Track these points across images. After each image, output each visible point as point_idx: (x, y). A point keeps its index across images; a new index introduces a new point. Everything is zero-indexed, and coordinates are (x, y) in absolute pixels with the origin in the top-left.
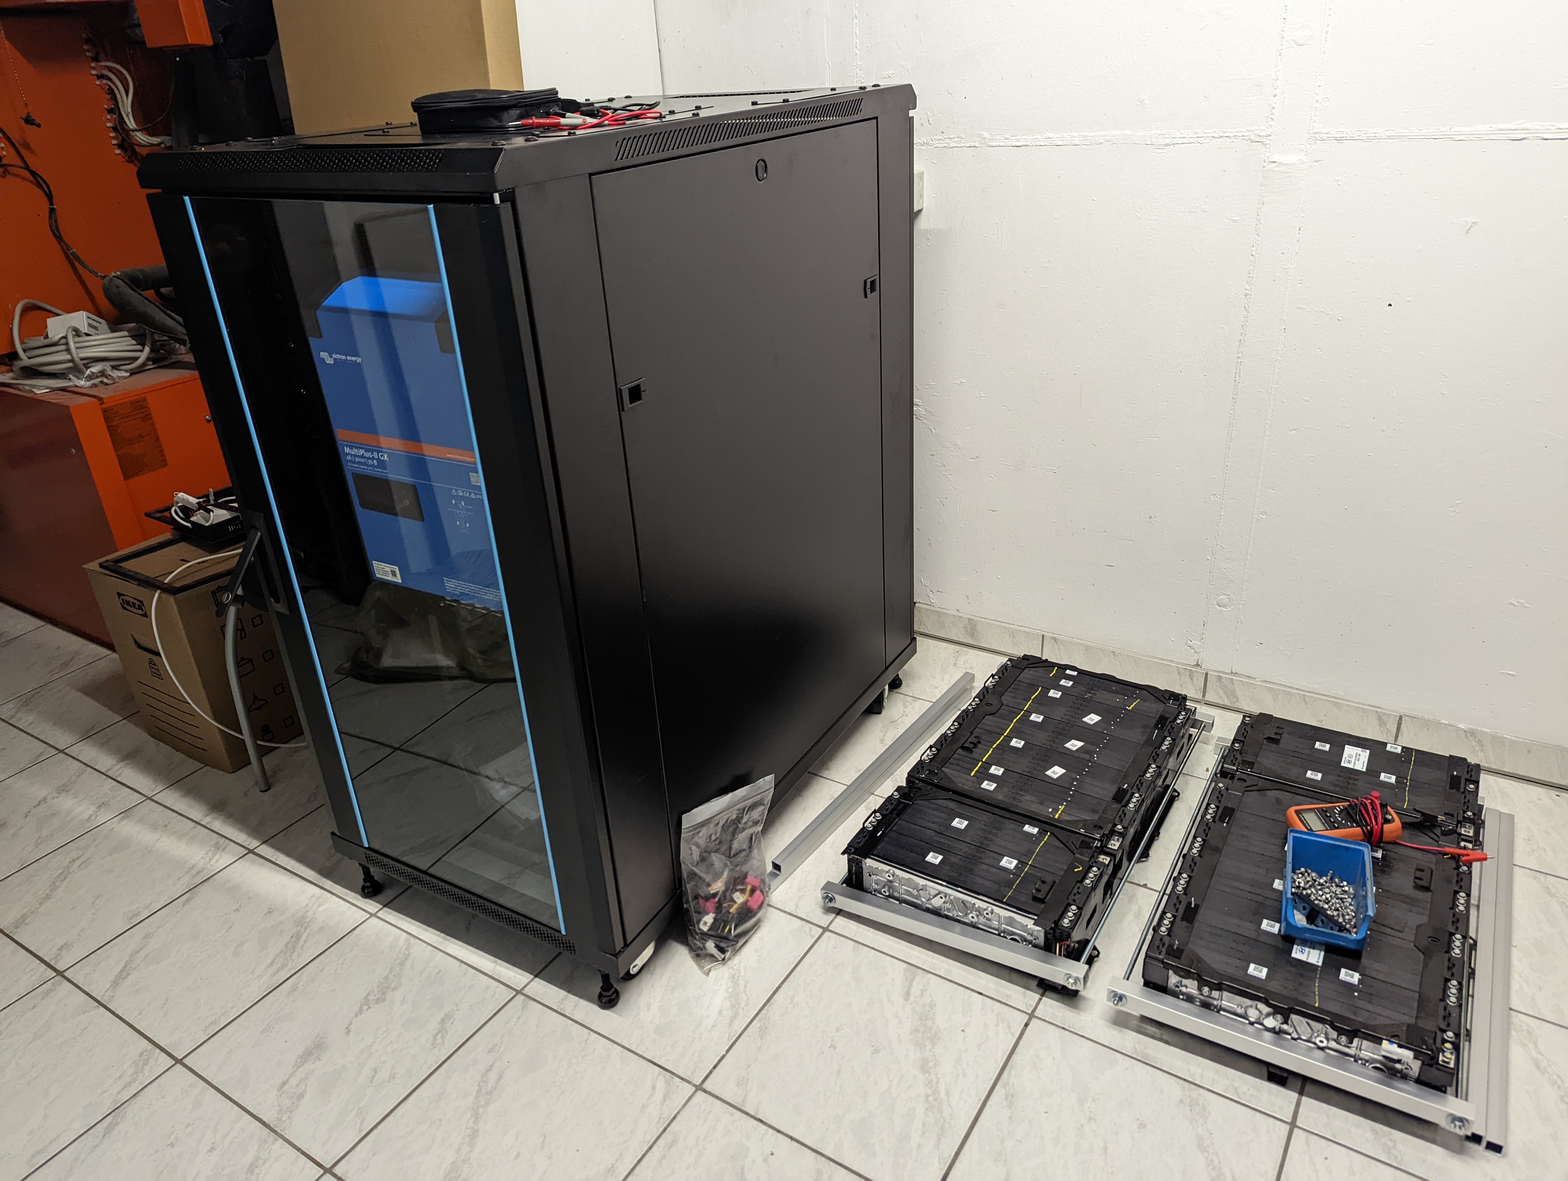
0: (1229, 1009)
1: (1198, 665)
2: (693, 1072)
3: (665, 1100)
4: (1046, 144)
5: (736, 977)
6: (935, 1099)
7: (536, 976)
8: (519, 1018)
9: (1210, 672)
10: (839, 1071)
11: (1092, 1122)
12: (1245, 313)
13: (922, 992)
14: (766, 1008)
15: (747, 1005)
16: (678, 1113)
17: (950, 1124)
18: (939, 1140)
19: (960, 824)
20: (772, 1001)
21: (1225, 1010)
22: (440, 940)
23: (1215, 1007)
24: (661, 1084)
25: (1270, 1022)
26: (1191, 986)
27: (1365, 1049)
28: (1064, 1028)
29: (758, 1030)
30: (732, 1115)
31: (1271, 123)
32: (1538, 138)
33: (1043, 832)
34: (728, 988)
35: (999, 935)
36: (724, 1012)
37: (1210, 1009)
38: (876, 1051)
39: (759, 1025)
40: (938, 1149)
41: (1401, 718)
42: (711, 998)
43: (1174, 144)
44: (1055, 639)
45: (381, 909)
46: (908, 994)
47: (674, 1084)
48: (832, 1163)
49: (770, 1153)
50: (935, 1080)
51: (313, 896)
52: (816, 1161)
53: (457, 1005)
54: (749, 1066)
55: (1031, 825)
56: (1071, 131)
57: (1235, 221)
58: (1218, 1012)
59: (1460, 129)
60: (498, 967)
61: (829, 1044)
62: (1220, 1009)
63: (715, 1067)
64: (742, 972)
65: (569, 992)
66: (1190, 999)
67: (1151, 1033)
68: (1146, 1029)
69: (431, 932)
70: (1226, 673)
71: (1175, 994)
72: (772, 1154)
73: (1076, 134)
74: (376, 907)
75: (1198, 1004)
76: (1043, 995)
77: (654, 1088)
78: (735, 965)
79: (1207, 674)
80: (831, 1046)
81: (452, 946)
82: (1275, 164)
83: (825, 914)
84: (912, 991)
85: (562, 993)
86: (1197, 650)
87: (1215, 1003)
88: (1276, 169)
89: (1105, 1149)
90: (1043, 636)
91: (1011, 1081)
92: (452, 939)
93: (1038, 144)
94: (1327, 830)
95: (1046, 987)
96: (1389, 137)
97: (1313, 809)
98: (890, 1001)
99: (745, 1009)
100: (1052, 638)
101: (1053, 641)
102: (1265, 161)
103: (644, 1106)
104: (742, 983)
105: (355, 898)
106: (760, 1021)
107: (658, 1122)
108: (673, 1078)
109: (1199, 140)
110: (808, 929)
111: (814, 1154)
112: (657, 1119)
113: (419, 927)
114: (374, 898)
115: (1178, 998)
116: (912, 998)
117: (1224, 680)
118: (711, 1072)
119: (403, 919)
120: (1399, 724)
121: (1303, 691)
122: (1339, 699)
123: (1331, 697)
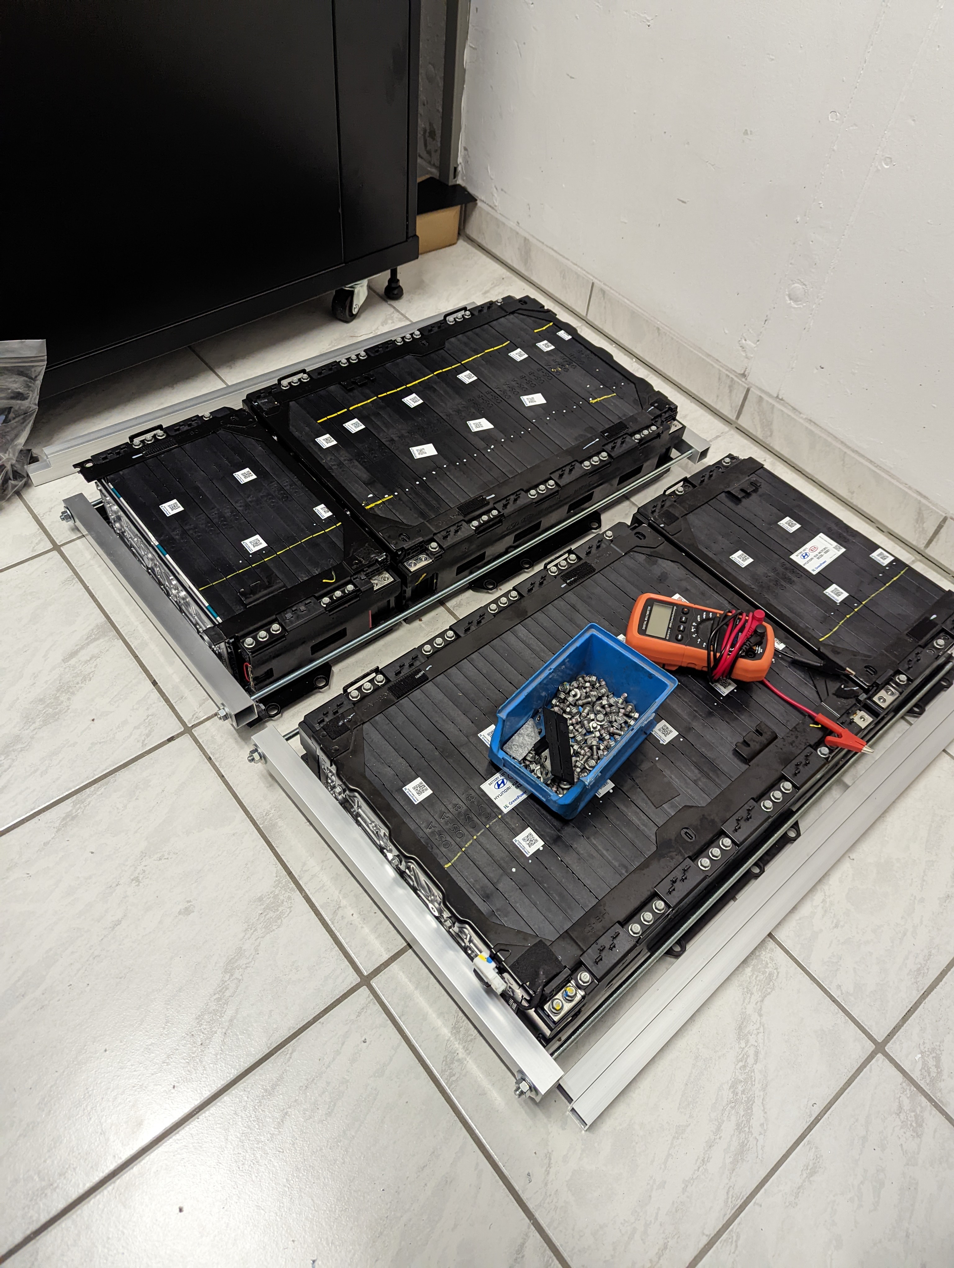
9: (752, 389)
13: (93, 656)
33: (334, 519)
41: (945, 519)
44: (604, 293)
55: (328, 506)
70: (770, 396)
79: (748, 390)
84: (82, 652)
86: (749, 354)
90: (593, 284)
97: (679, 606)
98: (46, 655)
100: (602, 290)
101: (601, 294)
110: (36, 540)
116: (73, 661)
117: (765, 405)
120: (940, 527)
121: (849, 447)
122: (887, 472)
123: (877, 466)
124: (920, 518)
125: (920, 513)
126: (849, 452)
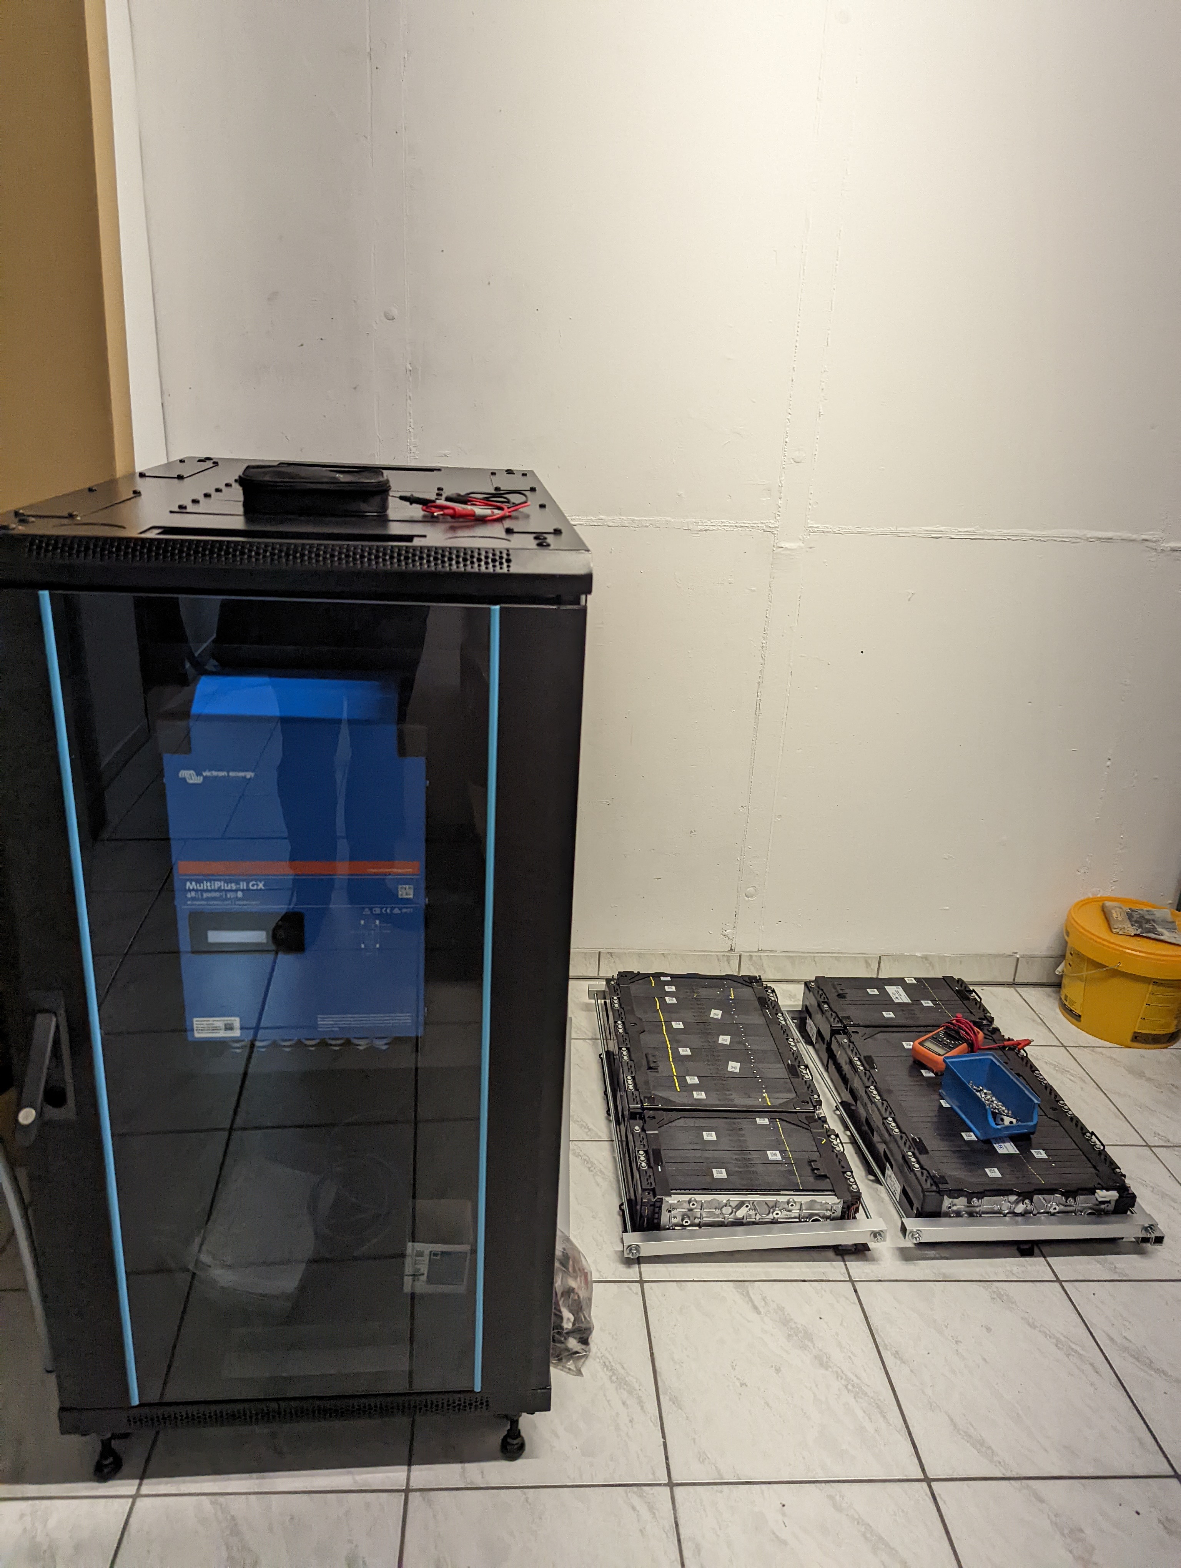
0: (988, 1210)
1: (731, 950)
2: (654, 1474)
3: (654, 1513)
4: (600, 524)
5: (607, 1363)
6: (853, 1385)
7: (410, 1464)
8: (434, 1516)
9: (743, 954)
10: (767, 1404)
11: (960, 1344)
12: (762, 661)
13: (764, 1300)
14: (659, 1379)
15: (640, 1385)
16: (675, 1518)
17: (880, 1400)
18: (884, 1417)
19: (710, 1136)
20: (658, 1370)
21: (984, 1213)
22: (257, 1481)
23: (977, 1213)
24: (635, 1500)
25: (1020, 1208)
26: (960, 1203)
27: (1082, 1202)
28: (880, 1281)
29: (671, 1403)
30: (721, 1492)
31: (778, 518)
32: (948, 538)
33: (772, 1120)
34: (611, 1379)
35: (800, 1221)
36: (628, 1402)
37: (974, 1216)
38: (778, 1370)
39: (667, 1398)
40: (891, 1425)
41: (880, 958)
42: (605, 1395)
43: (706, 530)
44: (611, 954)
45: (140, 1485)
46: (755, 1308)
47: (648, 1494)
48: (833, 1484)
49: (781, 1506)
50: (839, 1370)
51: (22, 1516)
52: (820, 1489)
53: (351, 1541)
54: (694, 1439)
55: (760, 1118)
56: (621, 515)
57: (754, 591)
58: (981, 1216)
59: (903, 529)
60: (358, 1478)
61: (738, 1385)
62: (980, 1214)
63: (667, 1458)
64: (607, 1355)
65: (462, 1462)
66: (958, 1214)
67: (933, 1256)
68: (927, 1254)
69: (236, 1479)
70: (755, 952)
71: (947, 1215)
72: (784, 1506)
73: (625, 518)
74: (132, 1485)
75: (966, 1215)
76: (844, 1261)
77: (634, 1508)
78: (596, 1353)
79: (740, 956)
80: (742, 1385)
81: (278, 1481)
82: (781, 549)
83: (629, 1267)
84: (756, 1303)
85: (456, 1467)
86: (731, 937)
87: (978, 1209)
88: (783, 552)
89: (984, 1360)
90: (600, 953)
91: (886, 1342)
92: (271, 1474)
93: (591, 524)
94: (948, 1052)
95: (841, 1252)
96: (859, 533)
97: (927, 1039)
98: (749, 1321)
99: (643, 1390)
100: (608, 953)
101: (609, 956)
102: (774, 546)
103: (641, 1530)
104: (618, 1367)
105: (92, 1489)
106: (666, 1394)
107: (667, 1537)
108: (642, 1489)
109: (725, 528)
110: (627, 1289)
111: (813, 1485)
112: (664, 1536)
113: (214, 1481)
114: (118, 1475)
115: (950, 1217)
116: (761, 1309)
117: (754, 958)
118: (668, 1465)
119: (184, 1482)
120: (879, 963)
121: (813, 953)
122: (838, 953)
123: (832, 953)
124: (868, 964)
125: (867, 962)
126: (816, 955)
